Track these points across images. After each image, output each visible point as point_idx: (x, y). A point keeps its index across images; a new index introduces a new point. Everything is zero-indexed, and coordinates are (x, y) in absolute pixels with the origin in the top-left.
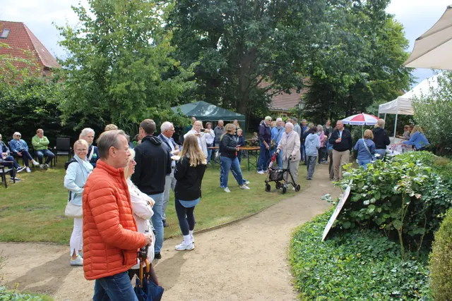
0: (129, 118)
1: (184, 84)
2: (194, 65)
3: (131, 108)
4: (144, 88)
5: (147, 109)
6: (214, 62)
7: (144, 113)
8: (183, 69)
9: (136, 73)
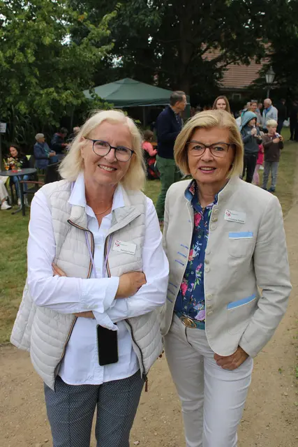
0: (17, 107)
1: (95, 50)
2: (108, 17)
3: (18, 92)
4: (32, 59)
5: (42, 92)
6: (142, 17)
7: (38, 98)
8: (91, 26)
9: (21, 37)
